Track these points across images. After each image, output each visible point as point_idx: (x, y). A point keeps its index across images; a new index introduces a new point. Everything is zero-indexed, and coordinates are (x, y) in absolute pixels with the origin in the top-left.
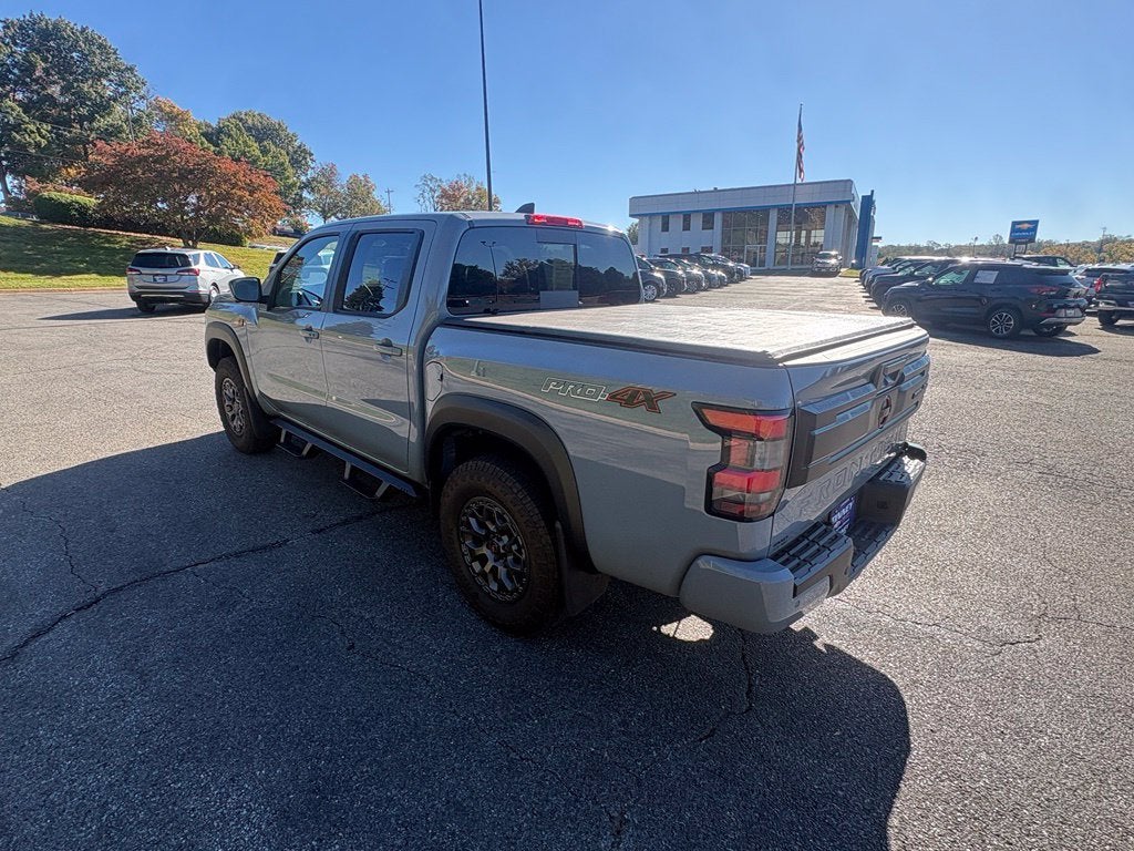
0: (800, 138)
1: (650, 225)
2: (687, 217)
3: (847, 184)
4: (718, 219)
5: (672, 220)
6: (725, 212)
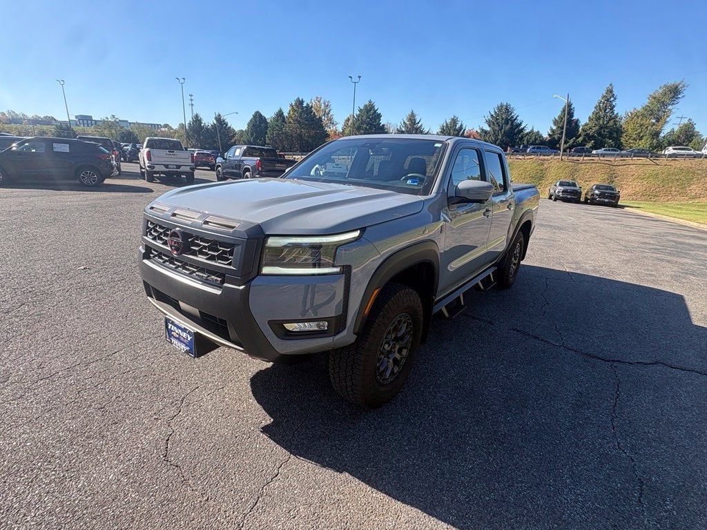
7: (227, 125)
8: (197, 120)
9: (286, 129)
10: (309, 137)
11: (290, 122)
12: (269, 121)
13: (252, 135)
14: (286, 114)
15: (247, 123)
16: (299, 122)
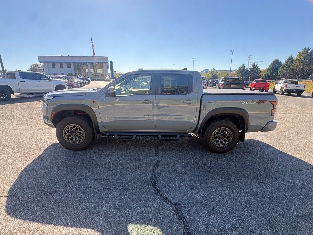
0: (92, 44)
1: (48, 65)
2: (61, 64)
3: (106, 58)
4: (72, 65)
5: (56, 64)
6: (74, 63)
7: (257, 68)
8: (243, 67)
9: (293, 66)
10: (309, 69)
11: (296, 62)
12: (282, 63)
13: (270, 71)
14: (295, 58)
15: (269, 65)
16: (303, 62)
